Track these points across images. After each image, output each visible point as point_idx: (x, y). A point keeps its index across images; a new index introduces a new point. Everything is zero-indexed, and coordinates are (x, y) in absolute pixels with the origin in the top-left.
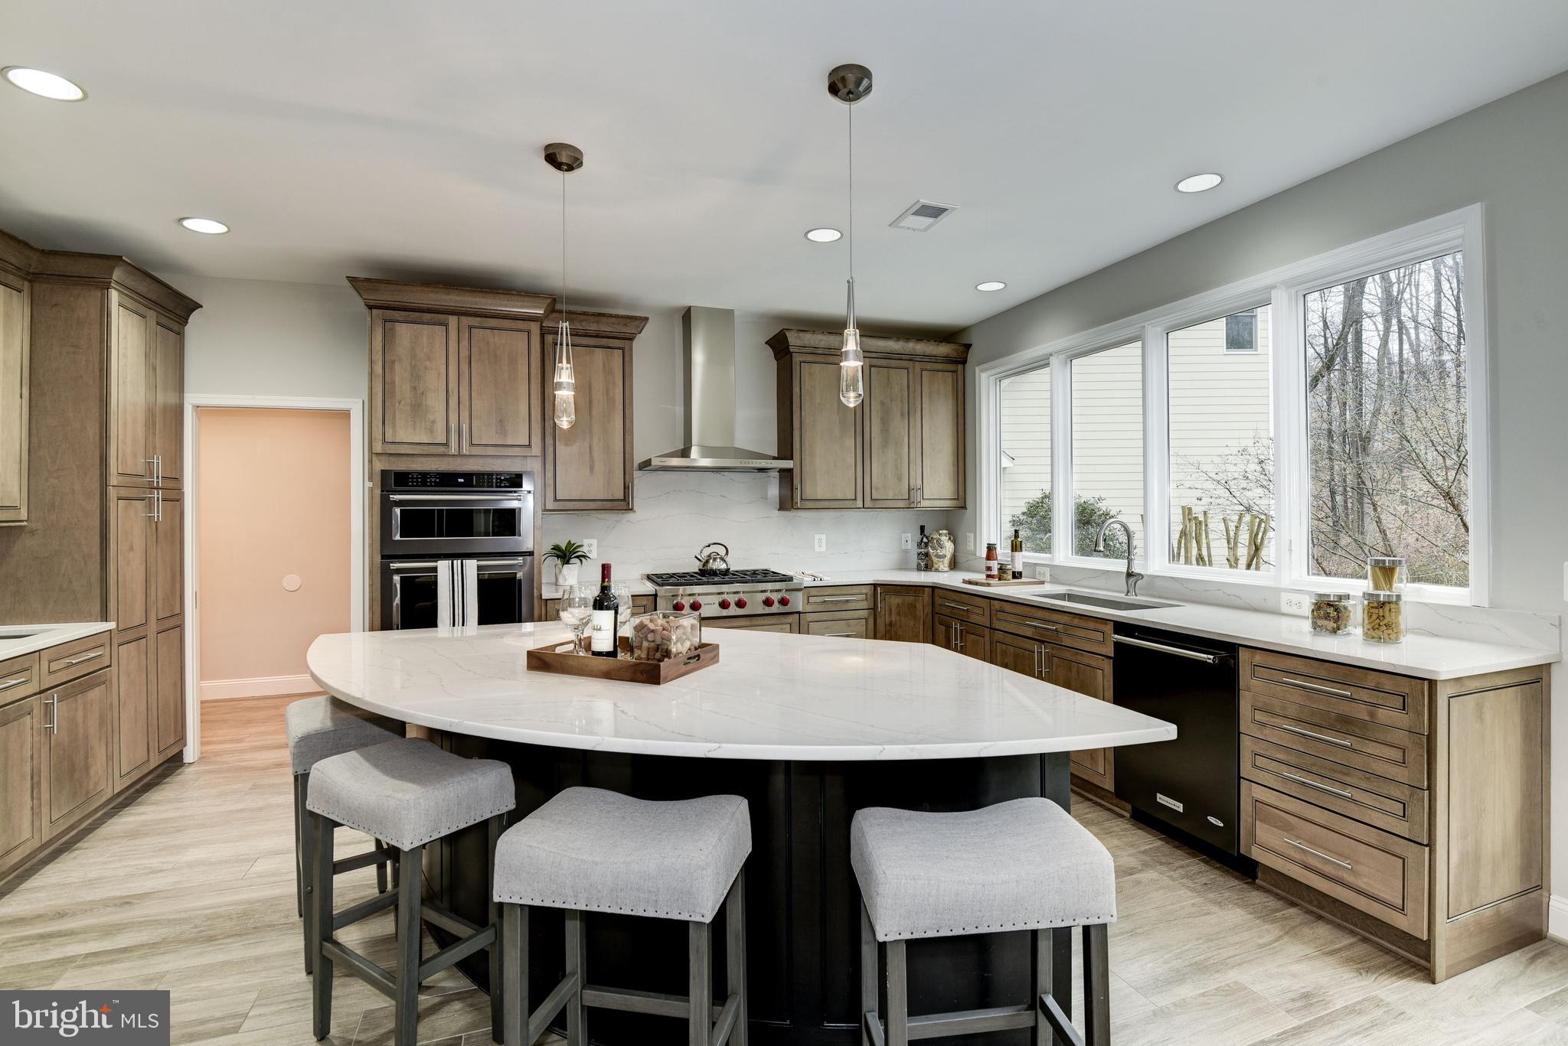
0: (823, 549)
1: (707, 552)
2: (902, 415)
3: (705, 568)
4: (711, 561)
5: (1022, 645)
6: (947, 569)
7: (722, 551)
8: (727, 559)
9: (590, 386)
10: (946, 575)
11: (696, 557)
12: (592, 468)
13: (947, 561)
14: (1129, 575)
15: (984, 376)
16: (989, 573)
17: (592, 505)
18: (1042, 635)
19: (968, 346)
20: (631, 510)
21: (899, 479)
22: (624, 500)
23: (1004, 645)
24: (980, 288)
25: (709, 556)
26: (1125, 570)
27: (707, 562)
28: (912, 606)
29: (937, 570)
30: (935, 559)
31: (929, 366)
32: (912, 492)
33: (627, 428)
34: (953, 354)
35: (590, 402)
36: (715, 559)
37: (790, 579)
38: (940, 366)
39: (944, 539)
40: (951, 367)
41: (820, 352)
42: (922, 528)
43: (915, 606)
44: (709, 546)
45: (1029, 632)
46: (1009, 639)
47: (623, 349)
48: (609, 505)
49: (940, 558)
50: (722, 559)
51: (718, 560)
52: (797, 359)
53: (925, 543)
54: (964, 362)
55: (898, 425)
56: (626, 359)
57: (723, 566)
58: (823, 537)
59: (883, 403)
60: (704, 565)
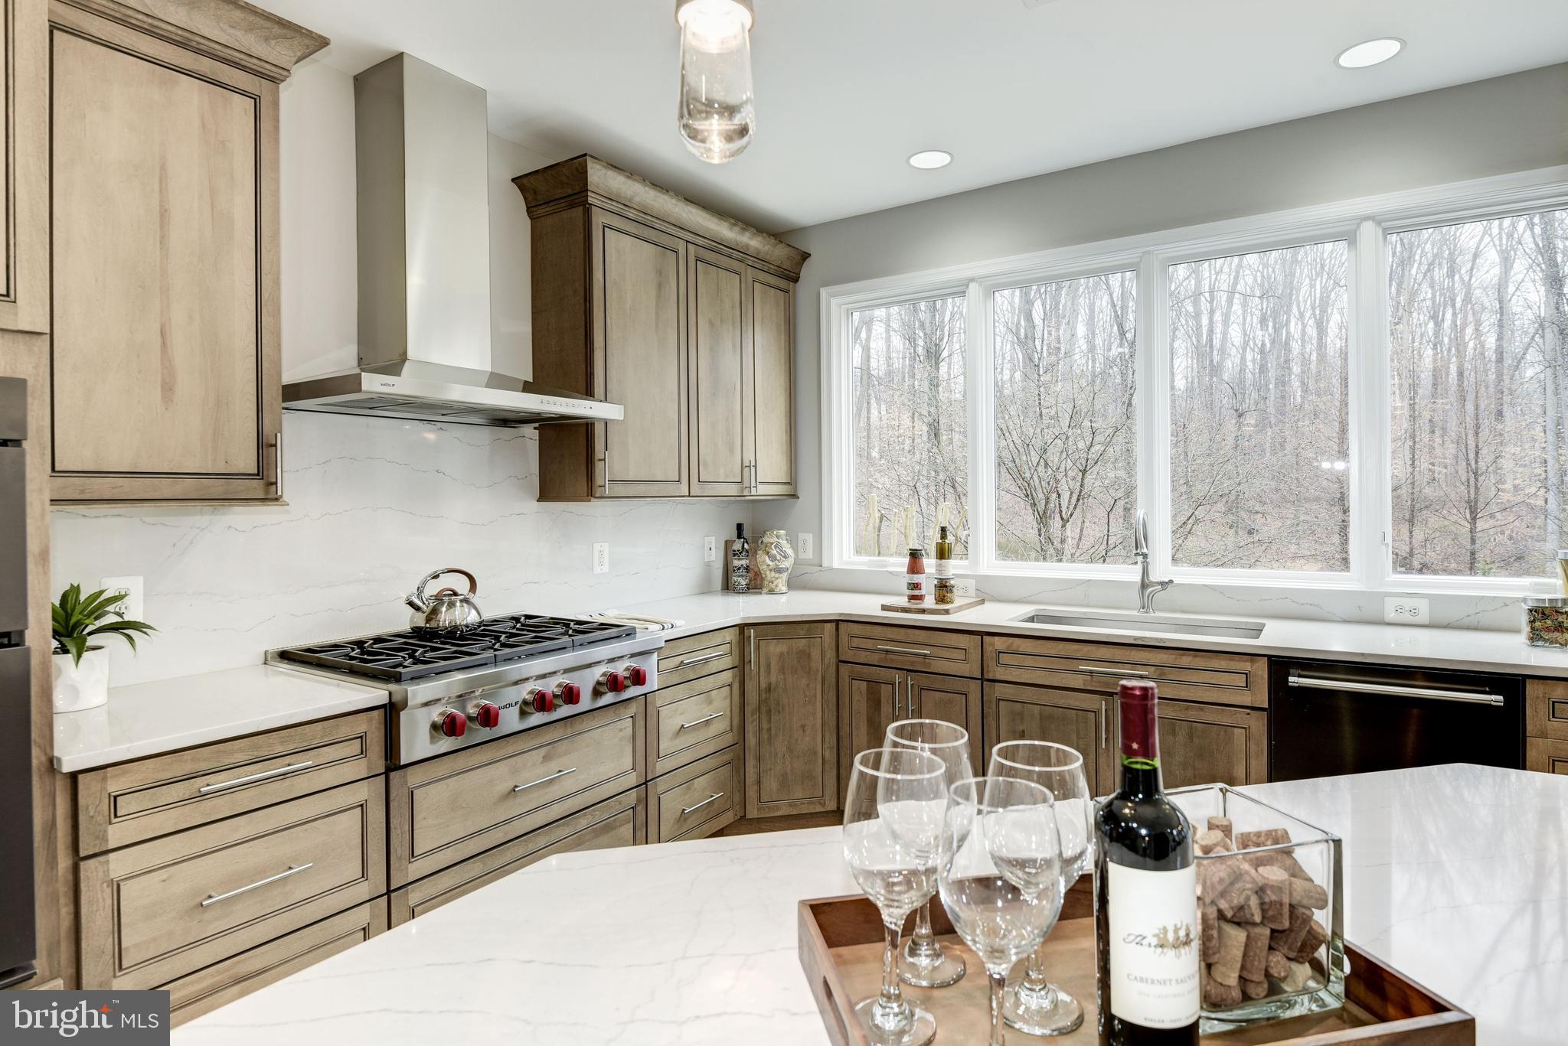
0: (606, 569)
1: (433, 588)
2: (734, 346)
3: (433, 624)
4: (444, 609)
5: (1062, 702)
6: (784, 589)
7: (461, 585)
8: (475, 599)
9: (163, 167)
10: (784, 598)
11: (411, 604)
12: (168, 389)
13: (785, 576)
14: (1144, 585)
15: (834, 301)
16: (916, 592)
17: (166, 488)
18: (1107, 684)
19: (805, 256)
20: (277, 499)
21: (731, 450)
22: (260, 473)
23: (1019, 705)
24: (914, 161)
25: (439, 598)
26: (1138, 578)
27: (435, 611)
28: (804, 655)
29: (771, 592)
30: (770, 575)
31: (762, 276)
32: (746, 470)
33: (265, 296)
34: (787, 265)
35: (164, 214)
36: (451, 605)
37: (630, 633)
38: (772, 280)
39: (784, 542)
40: (783, 284)
41: (631, 215)
42: (740, 527)
43: (809, 655)
44: (436, 577)
45: (1077, 682)
46: (1027, 694)
47: (256, 100)
48: (217, 487)
49: (781, 573)
50: (466, 601)
51: (458, 604)
52: (598, 219)
53: (747, 551)
54: (796, 280)
55: (729, 362)
56: (265, 125)
57: (472, 618)
58: (606, 547)
59: (712, 324)
60: (428, 620)
